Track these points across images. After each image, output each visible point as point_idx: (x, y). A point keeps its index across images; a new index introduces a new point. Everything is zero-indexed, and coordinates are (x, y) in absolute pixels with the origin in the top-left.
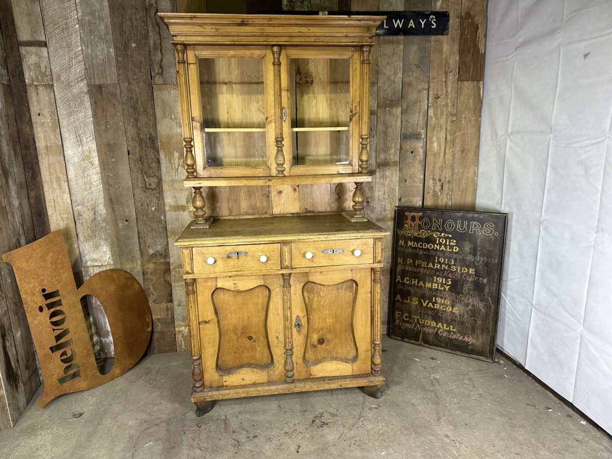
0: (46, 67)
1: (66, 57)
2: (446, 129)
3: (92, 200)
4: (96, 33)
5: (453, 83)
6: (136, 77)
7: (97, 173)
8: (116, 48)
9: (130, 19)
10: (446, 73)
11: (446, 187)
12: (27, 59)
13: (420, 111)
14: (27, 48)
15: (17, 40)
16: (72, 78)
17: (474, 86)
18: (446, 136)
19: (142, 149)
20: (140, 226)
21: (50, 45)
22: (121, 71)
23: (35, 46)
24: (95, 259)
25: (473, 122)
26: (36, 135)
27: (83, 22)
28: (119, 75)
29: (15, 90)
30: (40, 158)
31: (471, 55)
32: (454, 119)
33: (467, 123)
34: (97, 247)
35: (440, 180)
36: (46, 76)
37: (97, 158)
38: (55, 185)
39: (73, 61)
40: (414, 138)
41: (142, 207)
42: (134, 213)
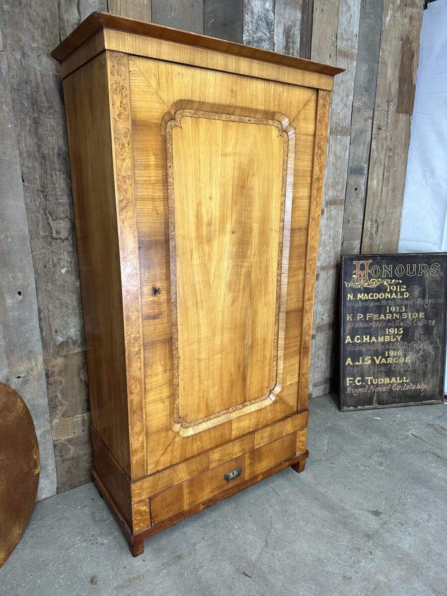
2: (384, 165)
5: (392, 114)
6: (35, 45)
10: (388, 102)
11: (380, 229)
13: (365, 143)
17: (407, 119)
18: (384, 173)
19: (46, 173)
20: (41, 301)
25: (403, 159)
28: (5, 36)
31: (407, 85)
33: (399, 159)
35: (376, 220)
40: (358, 173)
41: (45, 269)
42: (33, 279)
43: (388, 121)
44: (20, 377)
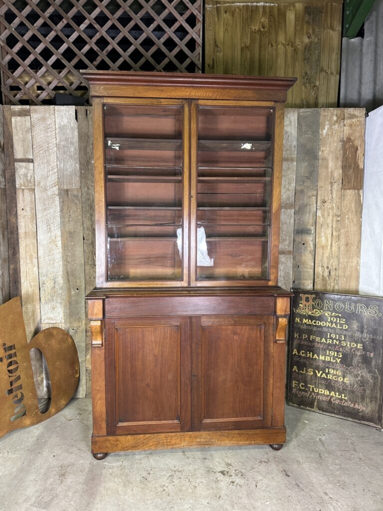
0: (31, 176)
1: (46, 169)
2: (332, 226)
3: (54, 273)
4: (67, 154)
5: (337, 191)
7: (59, 253)
10: (331, 183)
11: (333, 273)
12: (19, 171)
13: (310, 212)
14: (20, 163)
15: (14, 158)
16: (48, 184)
17: (355, 193)
18: (332, 233)
21: (35, 161)
22: (83, 180)
23: (25, 162)
24: (51, 318)
25: (355, 222)
26: (19, 224)
27: (59, 146)
28: (81, 183)
29: (8, 192)
30: (20, 240)
31: (352, 170)
32: (339, 219)
33: (350, 222)
34: (53, 308)
35: (328, 267)
36: (31, 182)
37: (60, 242)
38: (28, 261)
39: (50, 172)
40: (305, 233)
41: (90, 279)
42: (84, 283)
43: (332, 196)
44: (74, 329)
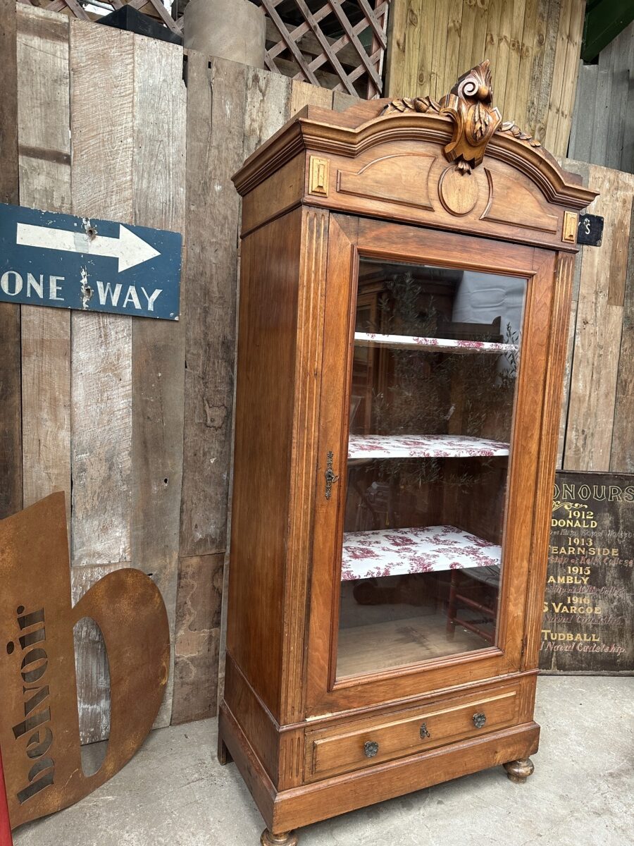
0: (63, 199)
1: (102, 188)
2: (593, 365)
3: (110, 444)
4: (159, 158)
5: (602, 306)
6: (214, 240)
7: (126, 396)
8: (189, 188)
9: (218, 147)
10: (596, 293)
11: (588, 441)
12: (31, 180)
14: (33, 159)
15: (17, 142)
18: (592, 374)
19: (209, 360)
20: (186, 491)
21: (76, 163)
22: (193, 227)
23: (47, 159)
24: (98, 553)
27: (140, 136)
28: (188, 233)
32: (601, 352)
35: (583, 431)
37: (130, 370)
38: (46, 414)
39: (114, 197)
41: (195, 458)
42: (181, 467)
43: (596, 314)
44: (151, 574)
